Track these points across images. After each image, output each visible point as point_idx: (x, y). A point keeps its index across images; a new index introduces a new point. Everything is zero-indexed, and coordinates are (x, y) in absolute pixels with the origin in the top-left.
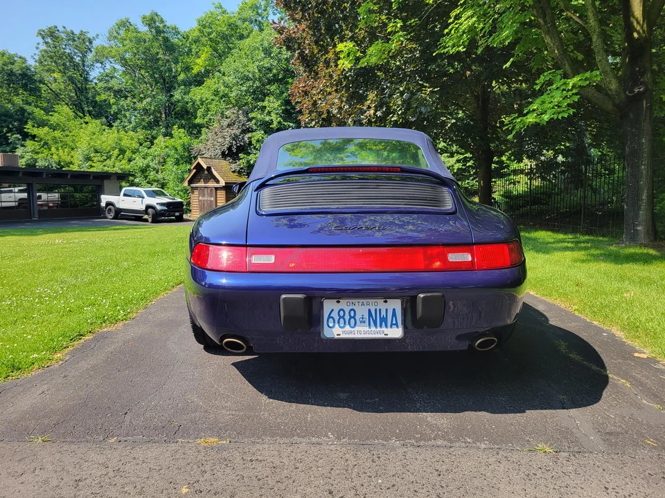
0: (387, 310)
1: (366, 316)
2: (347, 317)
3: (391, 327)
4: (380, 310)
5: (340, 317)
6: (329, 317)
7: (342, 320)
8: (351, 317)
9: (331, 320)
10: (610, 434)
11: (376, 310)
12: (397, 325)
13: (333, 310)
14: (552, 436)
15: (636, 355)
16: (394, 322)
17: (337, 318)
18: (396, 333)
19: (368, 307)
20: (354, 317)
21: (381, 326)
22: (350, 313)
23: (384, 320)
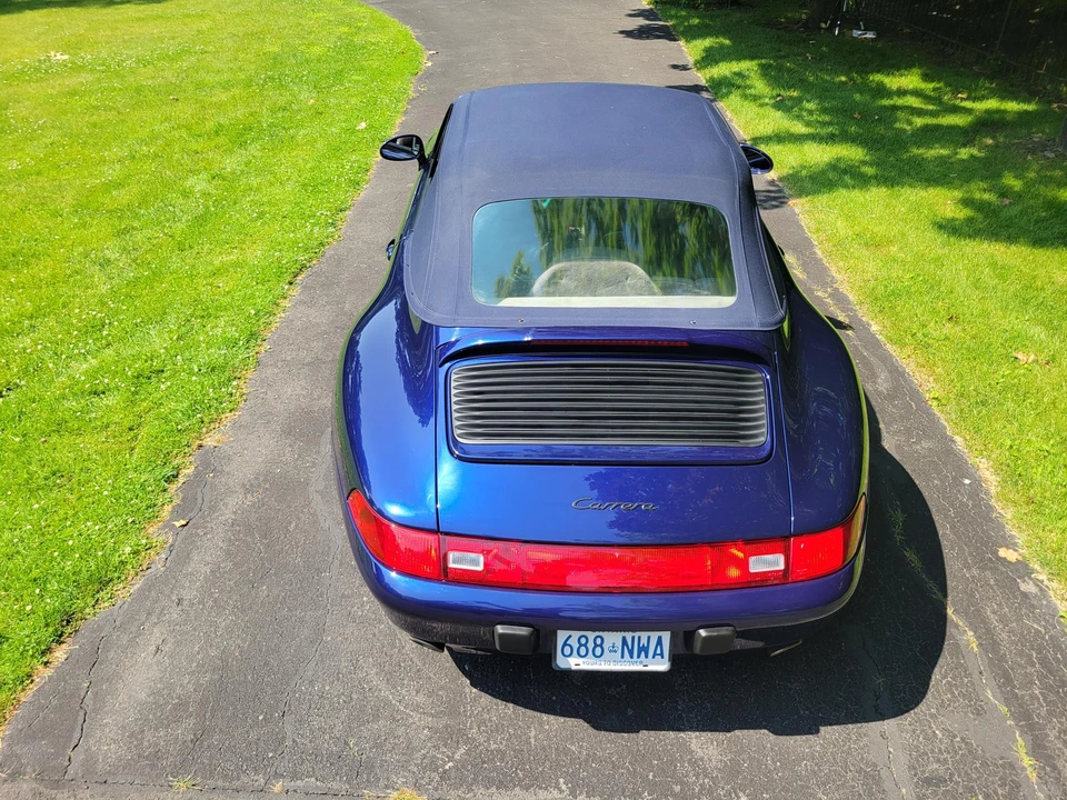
0: (649, 638)
1: (619, 644)
2: (591, 645)
3: (653, 657)
4: (639, 638)
5: (581, 645)
6: (565, 644)
7: (583, 649)
8: (596, 645)
9: (567, 648)
10: (928, 782)
11: (633, 638)
12: (662, 655)
13: (570, 636)
14: (854, 787)
15: (1002, 552)
16: (659, 652)
17: (576, 646)
18: (661, 666)
19: (623, 634)
20: (601, 646)
21: (639, 657)
22: (595, 640)
23: (644, 650)
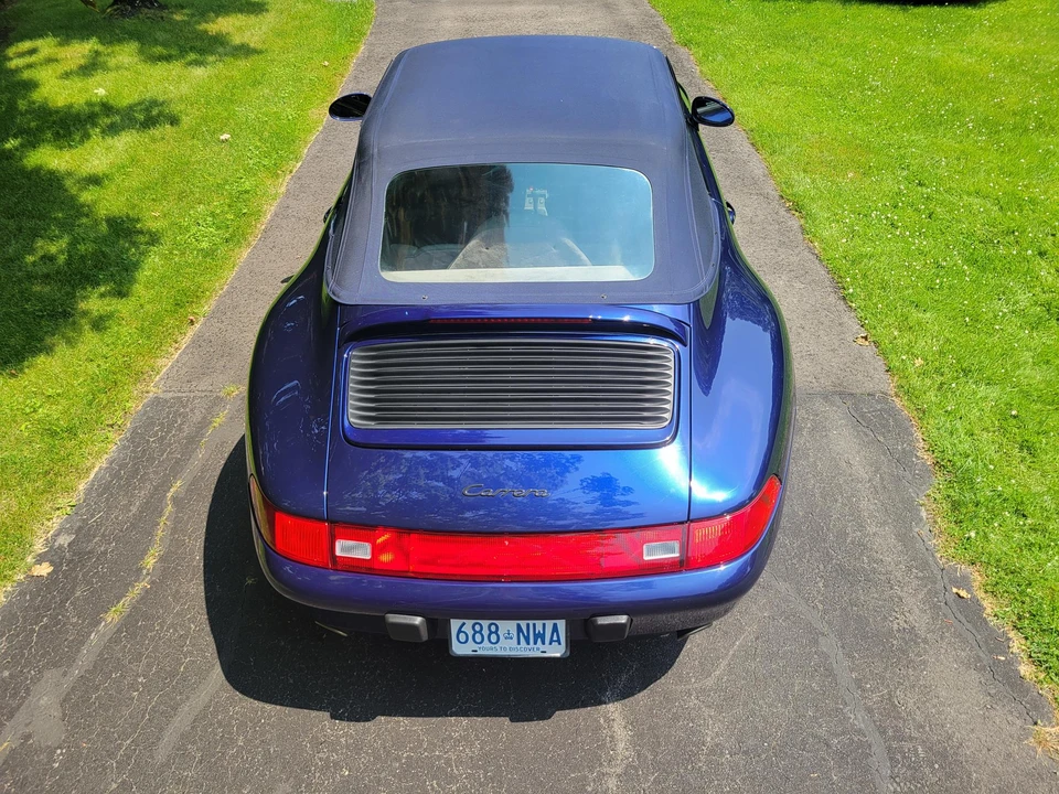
0: (544, 625)
1: (514, 631)
2: (485, 632)
3: (550, 644)
4: (534, 625)
5: (476, 632)
6: (460, 631)
7: (478, 636)
8: (491, 633)
9: (461, 635)
11: (528, 625)
12: (558, 641)
16: (555, 638)
17: (470, 633)
18: (557, 651)
20: (496, 632)
21: (535, 643)
22: (489, 628)
23: (540, 636)
